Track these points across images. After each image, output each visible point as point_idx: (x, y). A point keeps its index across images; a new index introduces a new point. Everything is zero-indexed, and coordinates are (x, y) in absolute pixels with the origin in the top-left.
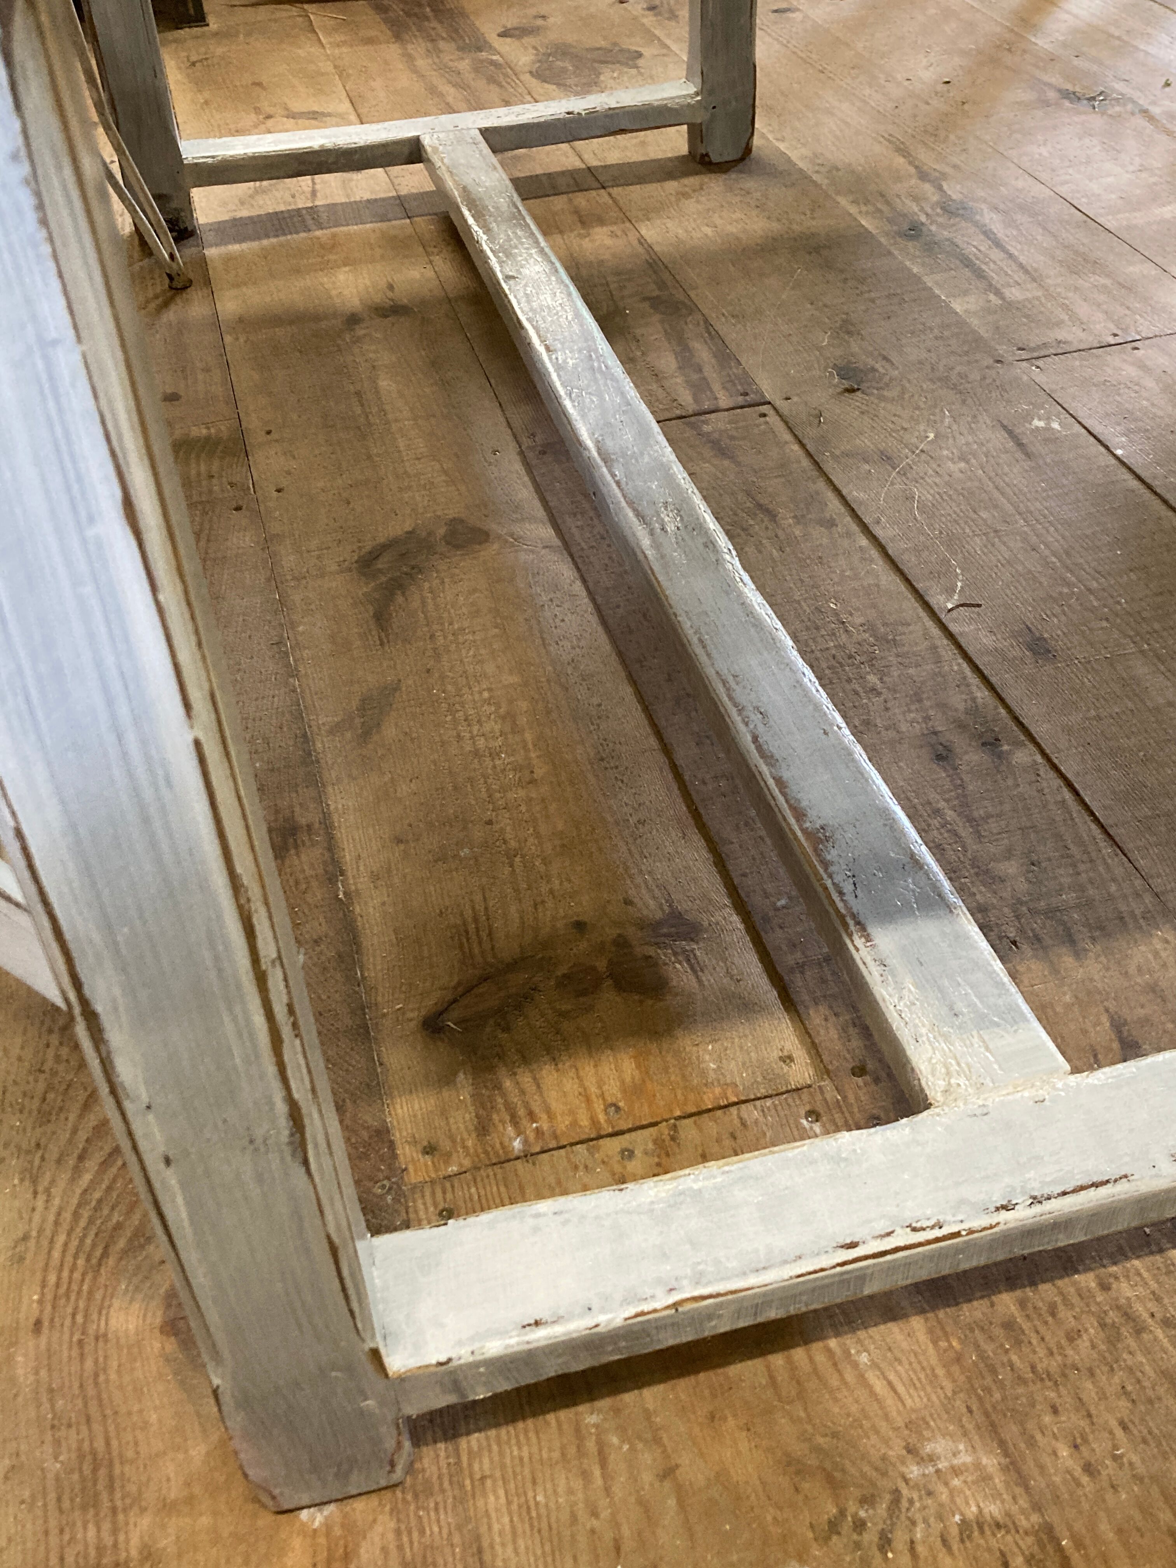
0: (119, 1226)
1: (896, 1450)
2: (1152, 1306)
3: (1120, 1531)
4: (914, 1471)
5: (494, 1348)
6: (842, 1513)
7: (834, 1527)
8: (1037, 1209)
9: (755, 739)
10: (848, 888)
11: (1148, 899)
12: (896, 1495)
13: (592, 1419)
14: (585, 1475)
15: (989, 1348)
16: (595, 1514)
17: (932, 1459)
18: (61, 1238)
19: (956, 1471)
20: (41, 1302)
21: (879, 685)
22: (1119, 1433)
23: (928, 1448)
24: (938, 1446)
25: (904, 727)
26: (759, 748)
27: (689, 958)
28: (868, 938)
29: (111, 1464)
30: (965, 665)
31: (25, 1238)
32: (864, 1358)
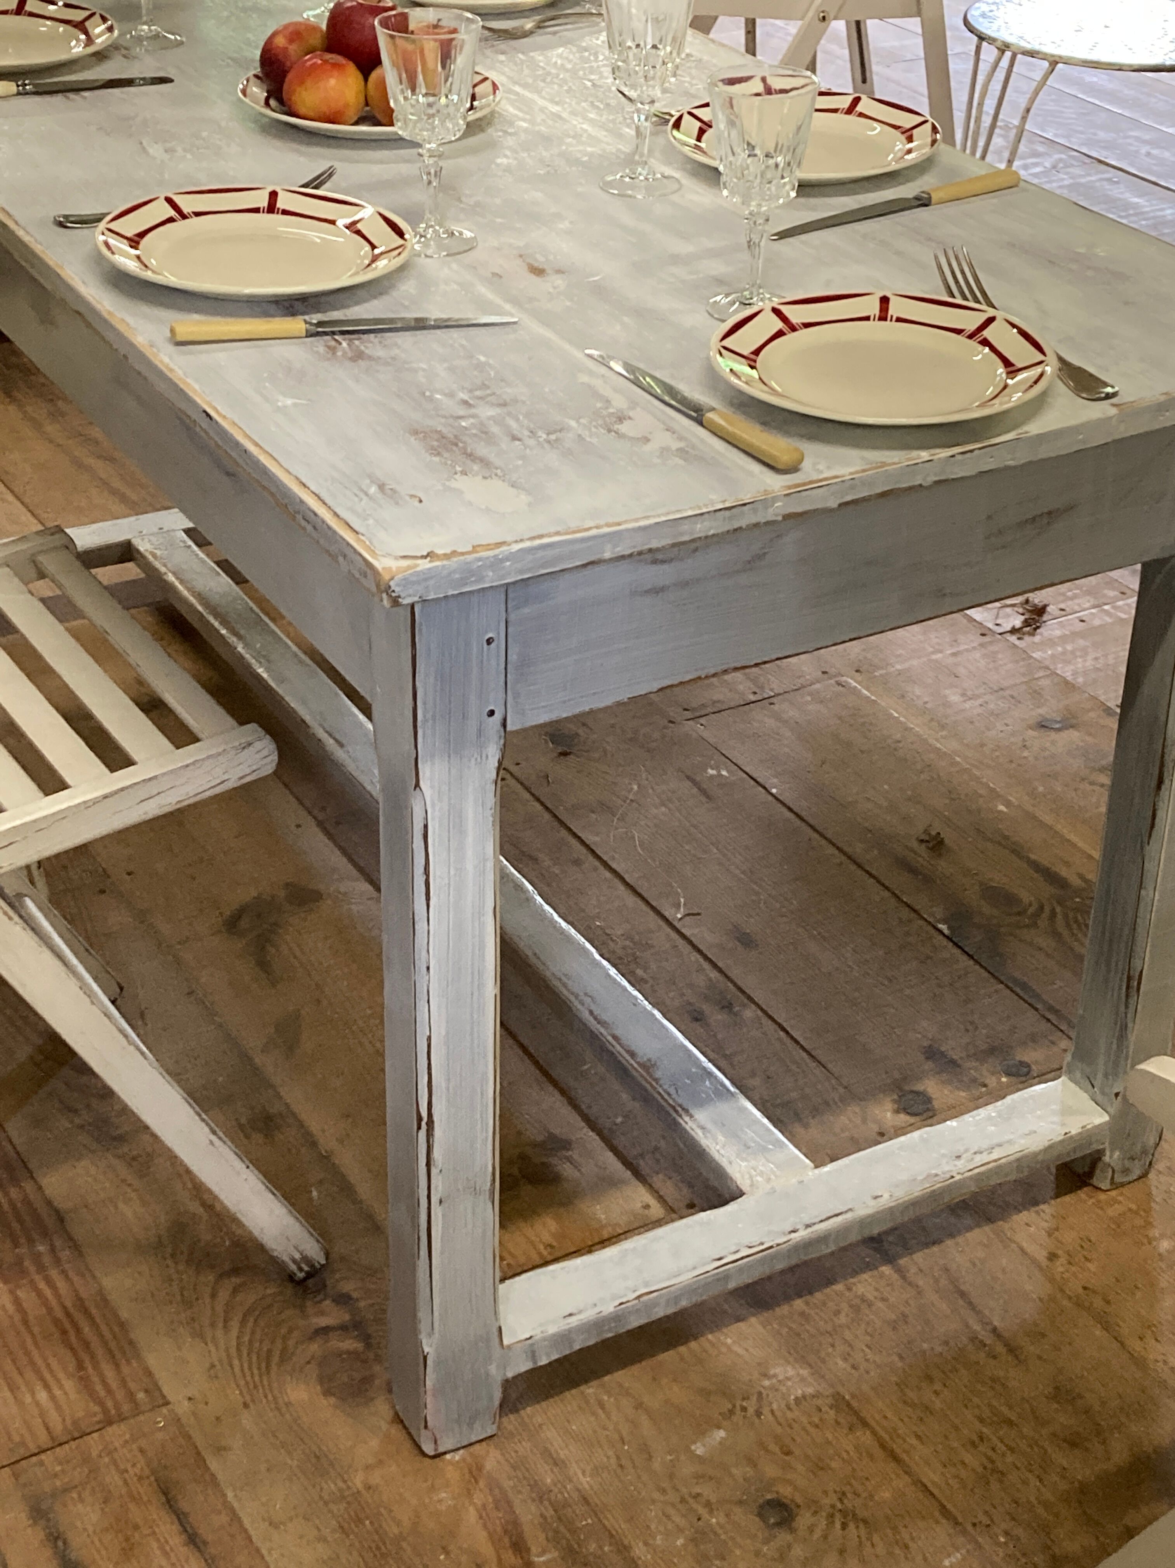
0: (269, 1351)
1: (756, 1375)
2: (876, 1294)
3: (873, 1388)
4: (767, 1383)
5: (552, 1330)
6: (734, 1406)
7: (731, 1412)
8: (810, 1230)
9: (591, 1013)
10: (672, 1091)
11: (841, 1090)
12: (760, 1394)
13: (591, 1391)
14: (594, 1414)
15: (793, 1325)
16: (605, 1429)
17: (775, 1376)
18: (236, 1362)
19: (788, 1379)
20: (241, 1393)
21: (645, 976)
22: (867, 1350)
23: (772, 1372)
24: (778, 1370)
25: (668, 1002)
26: (595, 1018)
27: (569, 1160)
28: (691, 1116)
29: (326, 1456)
30: (698, 956)
31: (213, 1366)
32: (729, 1341)
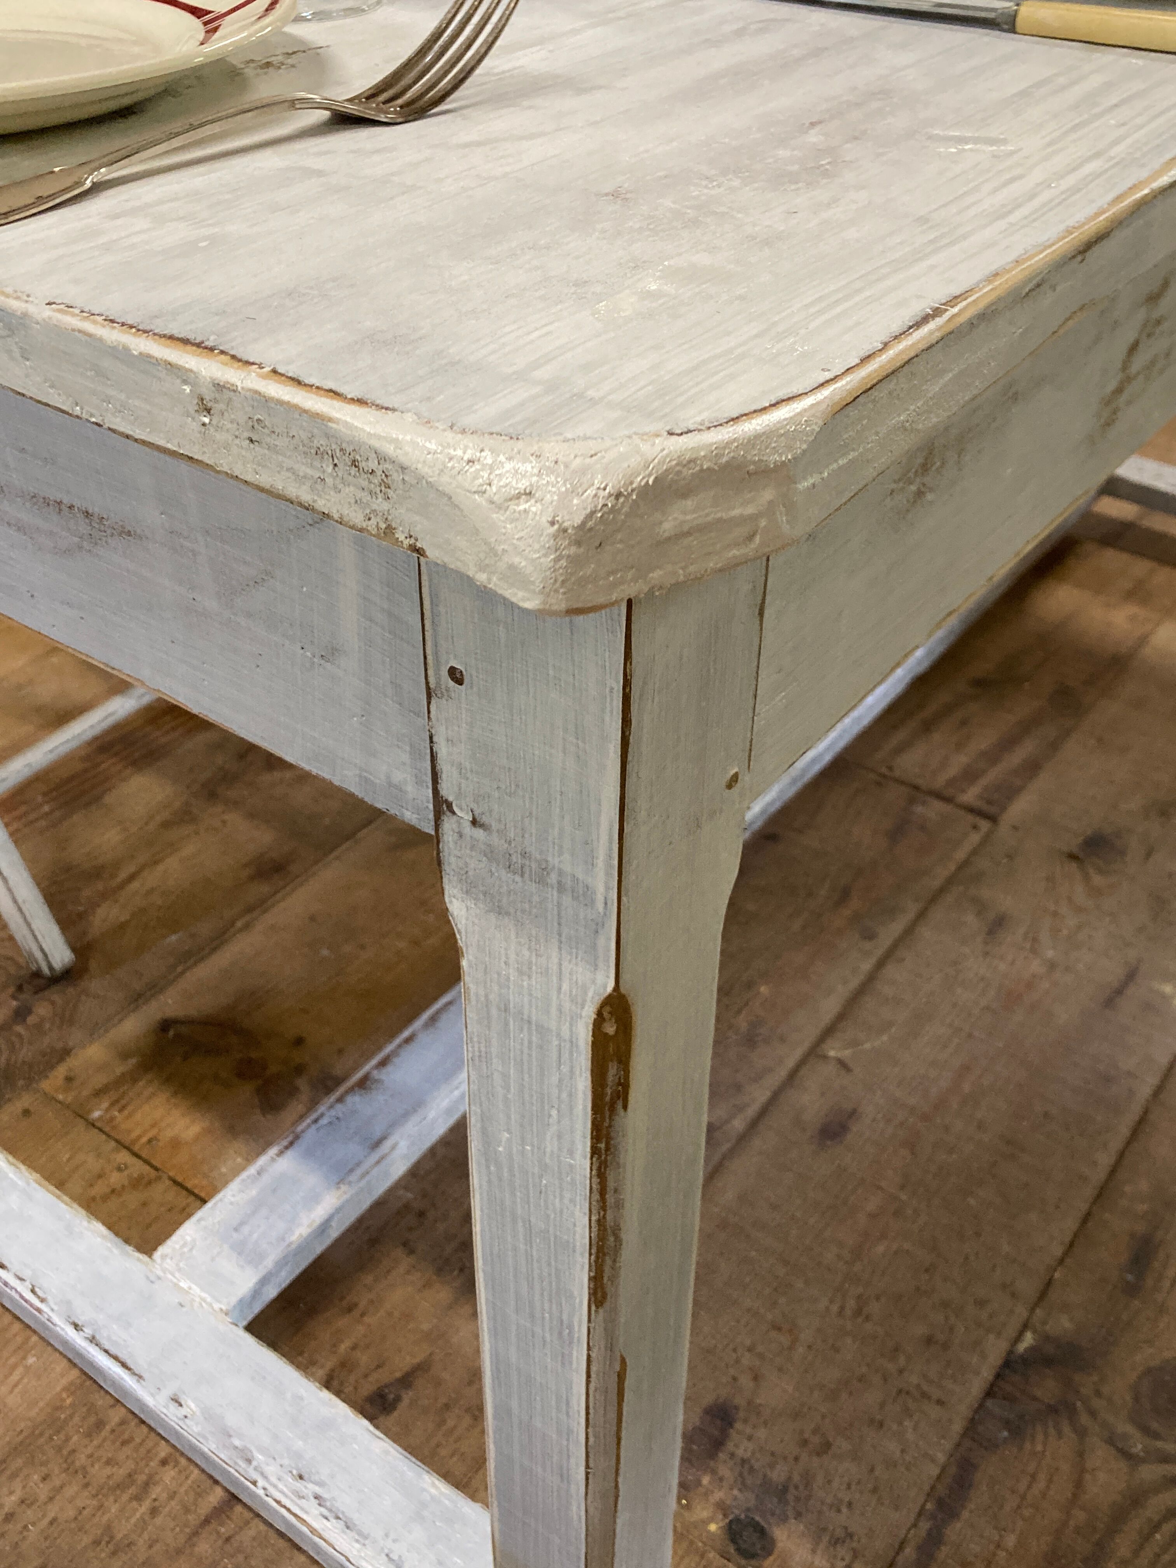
15: (76, 1419)
